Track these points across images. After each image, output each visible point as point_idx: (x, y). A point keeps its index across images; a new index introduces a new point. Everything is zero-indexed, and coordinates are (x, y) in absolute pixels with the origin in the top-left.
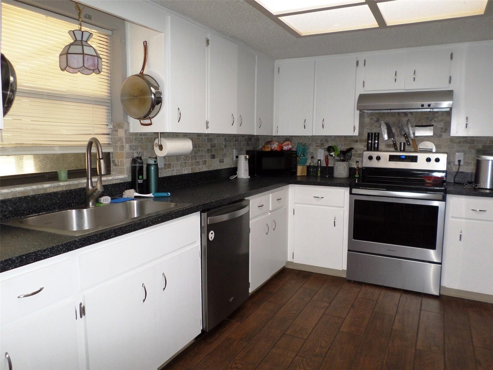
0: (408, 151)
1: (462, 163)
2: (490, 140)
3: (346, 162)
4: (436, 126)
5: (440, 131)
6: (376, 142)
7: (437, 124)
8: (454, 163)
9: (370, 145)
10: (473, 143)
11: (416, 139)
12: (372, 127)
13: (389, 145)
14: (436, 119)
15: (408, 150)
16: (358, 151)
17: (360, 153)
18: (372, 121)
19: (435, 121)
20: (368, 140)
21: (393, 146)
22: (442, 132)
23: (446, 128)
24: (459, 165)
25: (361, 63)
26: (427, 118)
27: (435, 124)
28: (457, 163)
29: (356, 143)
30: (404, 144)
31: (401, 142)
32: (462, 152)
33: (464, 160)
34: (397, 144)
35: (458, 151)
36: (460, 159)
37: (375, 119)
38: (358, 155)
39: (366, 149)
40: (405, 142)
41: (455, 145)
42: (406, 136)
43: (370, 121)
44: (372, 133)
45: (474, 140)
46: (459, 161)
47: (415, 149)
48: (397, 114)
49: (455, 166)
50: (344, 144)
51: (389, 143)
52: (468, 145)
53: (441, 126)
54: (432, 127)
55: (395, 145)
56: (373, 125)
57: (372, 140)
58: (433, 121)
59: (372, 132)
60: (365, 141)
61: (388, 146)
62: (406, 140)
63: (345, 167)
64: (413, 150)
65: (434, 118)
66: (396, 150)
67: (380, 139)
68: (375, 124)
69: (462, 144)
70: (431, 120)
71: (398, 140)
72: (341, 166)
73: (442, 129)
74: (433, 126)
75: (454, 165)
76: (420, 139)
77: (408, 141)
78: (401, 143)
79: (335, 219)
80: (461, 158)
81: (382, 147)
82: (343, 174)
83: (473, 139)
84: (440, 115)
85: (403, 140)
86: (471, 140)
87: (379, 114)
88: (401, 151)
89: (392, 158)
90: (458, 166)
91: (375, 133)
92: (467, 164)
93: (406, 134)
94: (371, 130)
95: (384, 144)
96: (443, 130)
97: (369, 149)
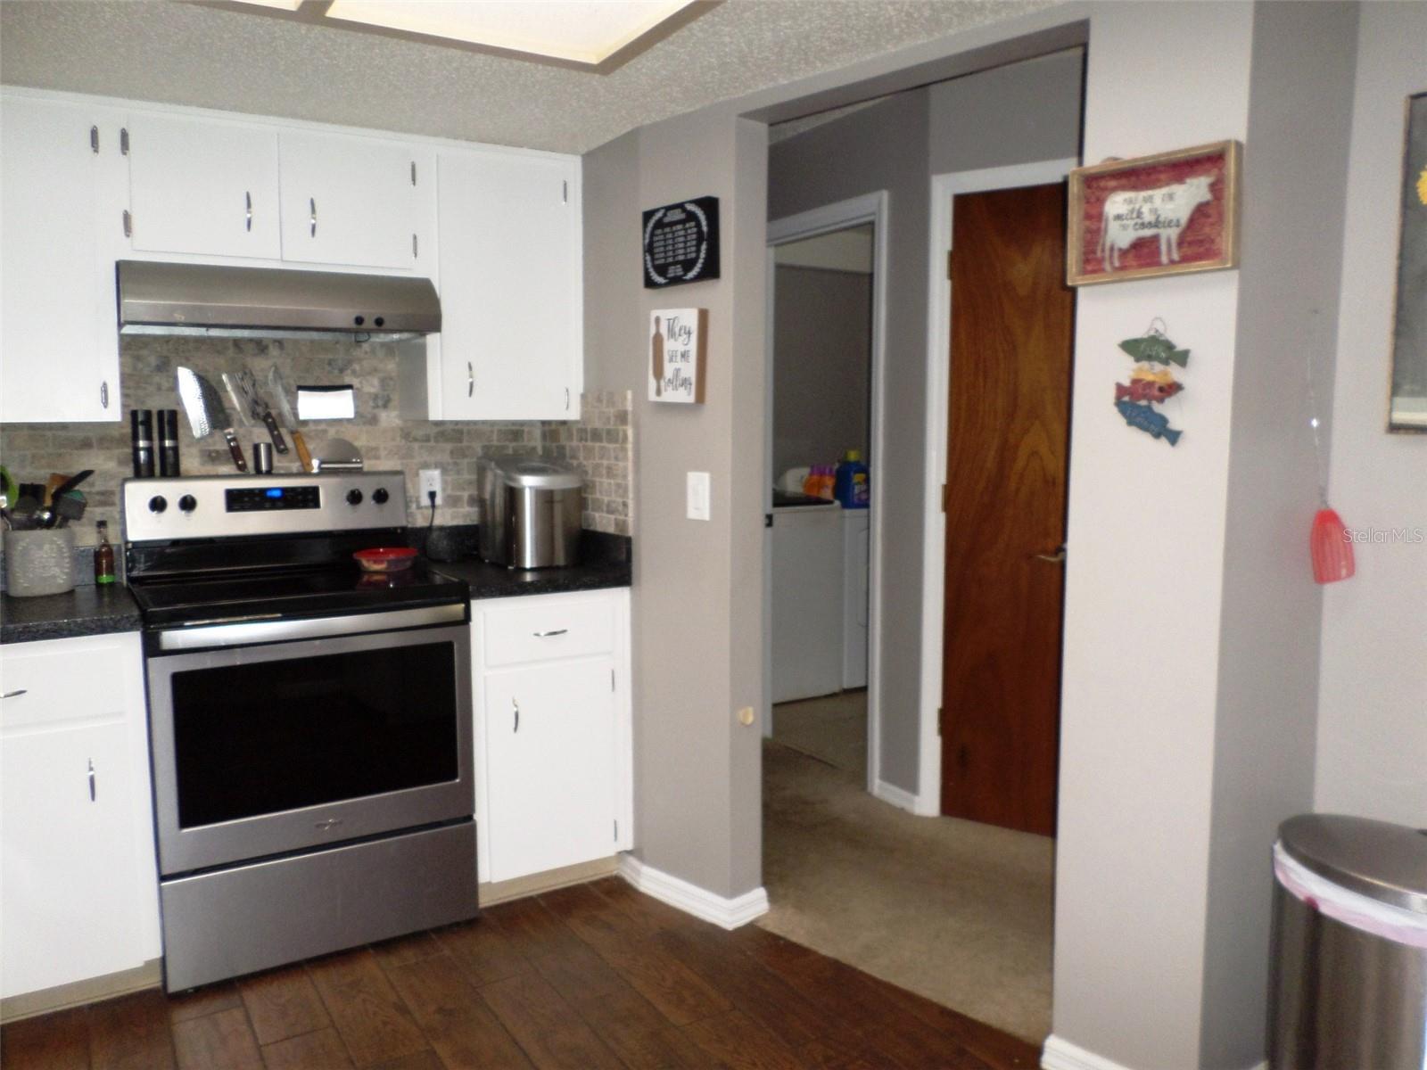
0: (282, 472)
1: (438, 501)
2: (499, 431)
3: (60, 526)
4: (357, 389)
5: (371, 404)
6: (168, 443)
7: (361, 383)
8: (418, 502)
9: (142, 454)
10: (460, 441)
11: (303, 430)
12: (145, 389)
13: (214, 455)
14: (357, 367)
15: (282, 468)
16: (97, 483)
17: (103, 488)
18: (140, 365)
19: (354, 372)
20: (135, 438)
21: (231, 455)
22: (377, 407)
23: (388, 396)
24: (433, 506)
25: (109, 140)
26: (330, 364)
27: (355, 382)
28: (426, 501)
29: (84, 452)
30: (269, 447)
31: (257, 441)
32: (436, 467)
33: (444, 490)
34: (242, 448)
35: (426, 466)
36: (432, 489)
37: (153, 360)
38: (98, 498)
39: (129, 471)
40: (269, 440)
41: (416, 445)
42: (271, 422)
43: (135, 368)
44: (148, 414)
45: (461, 432)
46: (432, 495)
47: (303, 465)
48: (230, 344)
49: (420, 511)
50: (34, 456)
51: (212, 448)
52: (449, 446)
53: (373, 390)
54: (349, 392)
55: (236, 454)
56: (146, 383)
57: (149, 437)
58: (349, 371)
59: (145, 408)
60: (120, 441)
61: (212, 457)
62: (272, 436)
63: (60, 550)
64: (295, 467)
65: (349, 362)
66: (242, 471)
67: (181, 432)
68: (157, 379)
69: (432, 443)
70: (341, 371)
71: (244, 437)
72: (47, 547)
73: (376, 397)
74: (349, 387)
75: (419, 507)
76: (316, 430)
77: (278, 440)
78: (256, 448)
79: (91, 769)
80: (437, 488)
81: (189, 462)
82: (54, 577)
83: (459, 427)
84: (366, 353)
85: (262, 436)
86: (454, 430)
87: (167, 342)
88: (258, 472)
89: (237, 501)
90: (431, 511)
91: (161, 413)
92: (453, 501)
93: (269, 415)
94: (143, 403)
95: (195, 451)
96: (380, 403)
97: (143, 472)
